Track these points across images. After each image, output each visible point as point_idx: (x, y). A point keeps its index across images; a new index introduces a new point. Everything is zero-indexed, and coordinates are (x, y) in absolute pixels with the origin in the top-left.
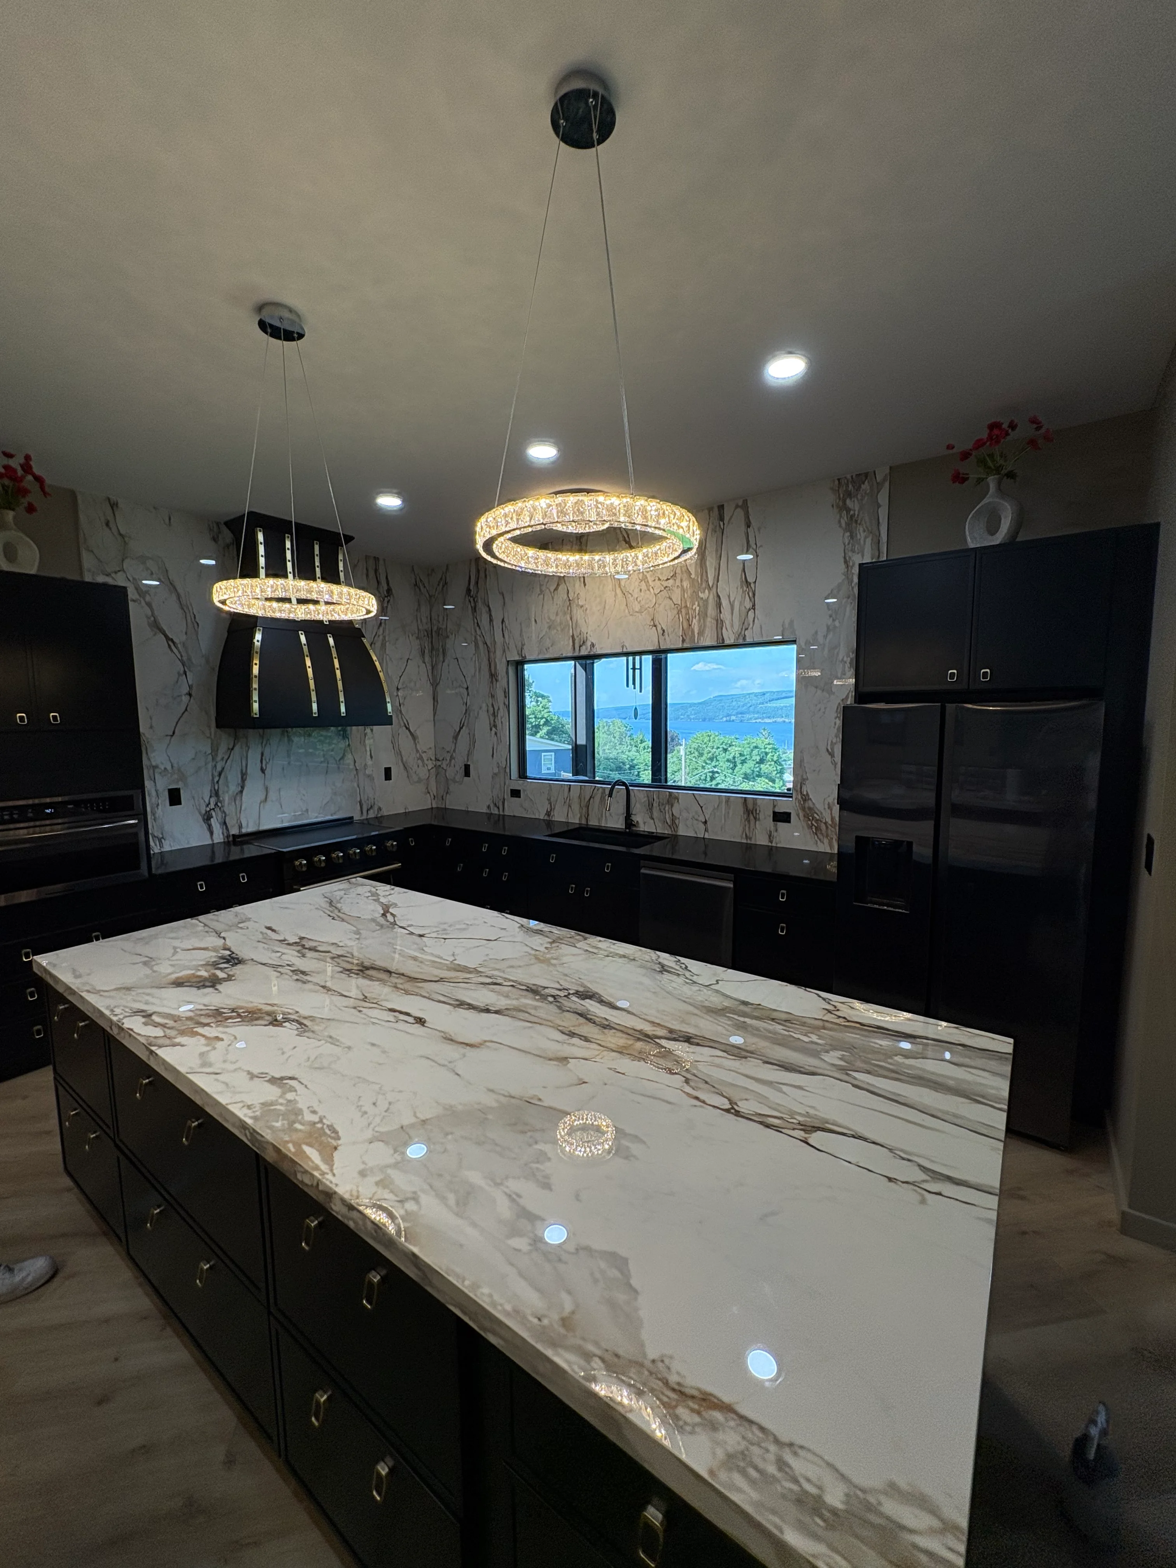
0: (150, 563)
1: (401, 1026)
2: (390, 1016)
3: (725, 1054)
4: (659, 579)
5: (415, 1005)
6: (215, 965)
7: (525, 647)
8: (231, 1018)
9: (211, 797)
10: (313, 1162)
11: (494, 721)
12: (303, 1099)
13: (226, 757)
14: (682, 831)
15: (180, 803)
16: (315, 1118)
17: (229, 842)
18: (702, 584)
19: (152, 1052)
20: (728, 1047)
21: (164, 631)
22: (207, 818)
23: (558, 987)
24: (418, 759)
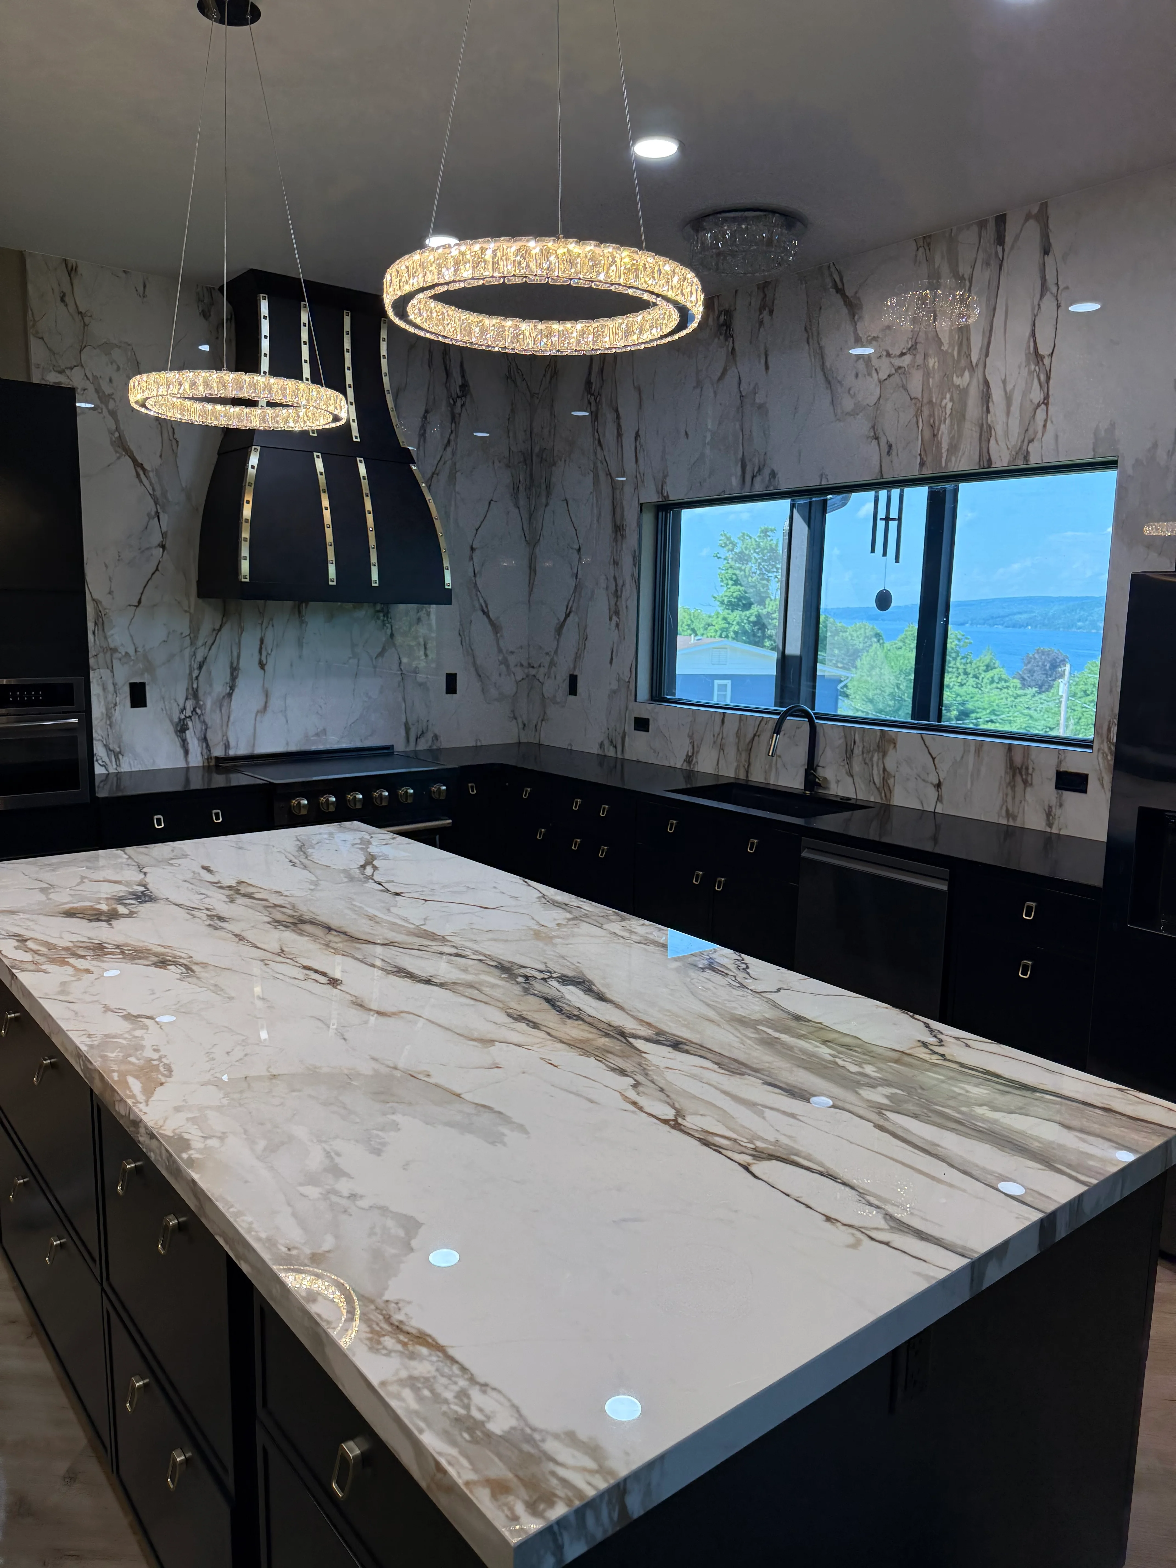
0: (116, 354)
1: (309, 985)
2: (300, 973)
3: (716, 1067)
4: (888, 355)
5: (337, 966)
6: (120, 900)
7: (668, 480)
8: (112, 953)
9: (187, 699)
10: (131, 1091)
11: (616, 604)
12: (150, 1038)
13: (210, 642)
14: (900, 798)
15: (145, 706)
16: (156, 1056)
17: (209, 767)
18: (959, 361)
19: (13, 975)
20: (726, 1061)
21: (132, 452)
22: (181, 729)
23: (542, 967)
24: (501, 663)
